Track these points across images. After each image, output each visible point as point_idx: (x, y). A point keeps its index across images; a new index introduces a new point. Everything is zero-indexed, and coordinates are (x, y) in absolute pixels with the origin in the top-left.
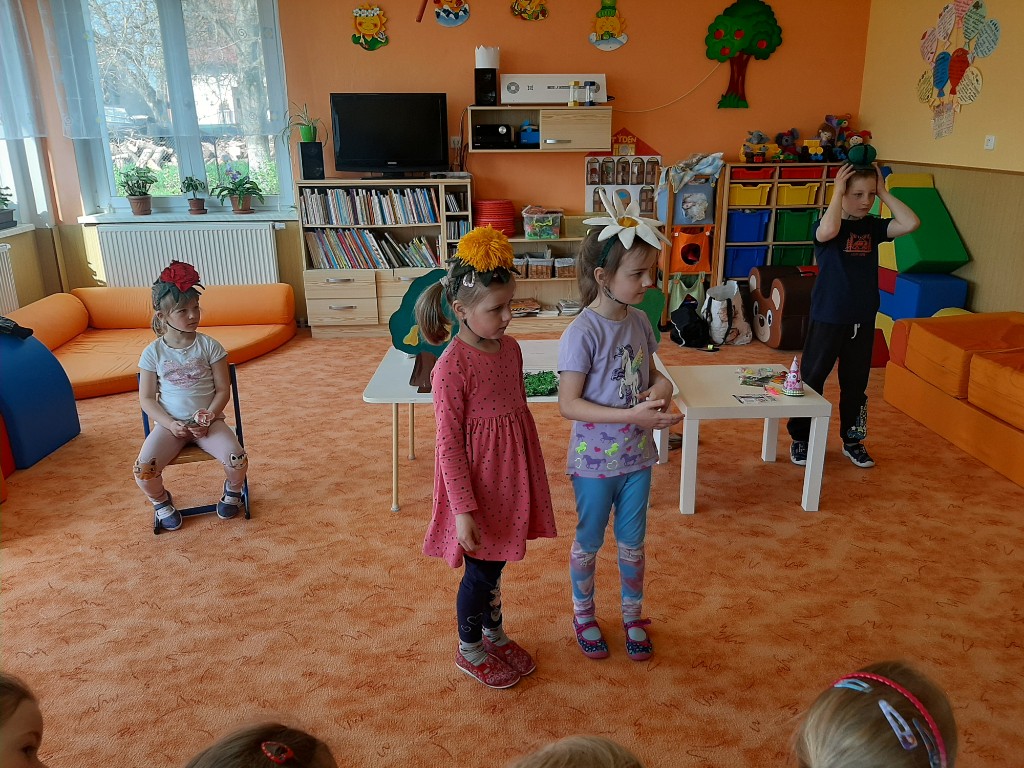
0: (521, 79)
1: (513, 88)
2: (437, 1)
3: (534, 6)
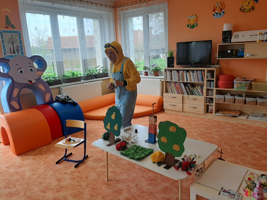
0: (240, 33)
1: (237, 37)
2: (214, 10)
3: (250, 7)
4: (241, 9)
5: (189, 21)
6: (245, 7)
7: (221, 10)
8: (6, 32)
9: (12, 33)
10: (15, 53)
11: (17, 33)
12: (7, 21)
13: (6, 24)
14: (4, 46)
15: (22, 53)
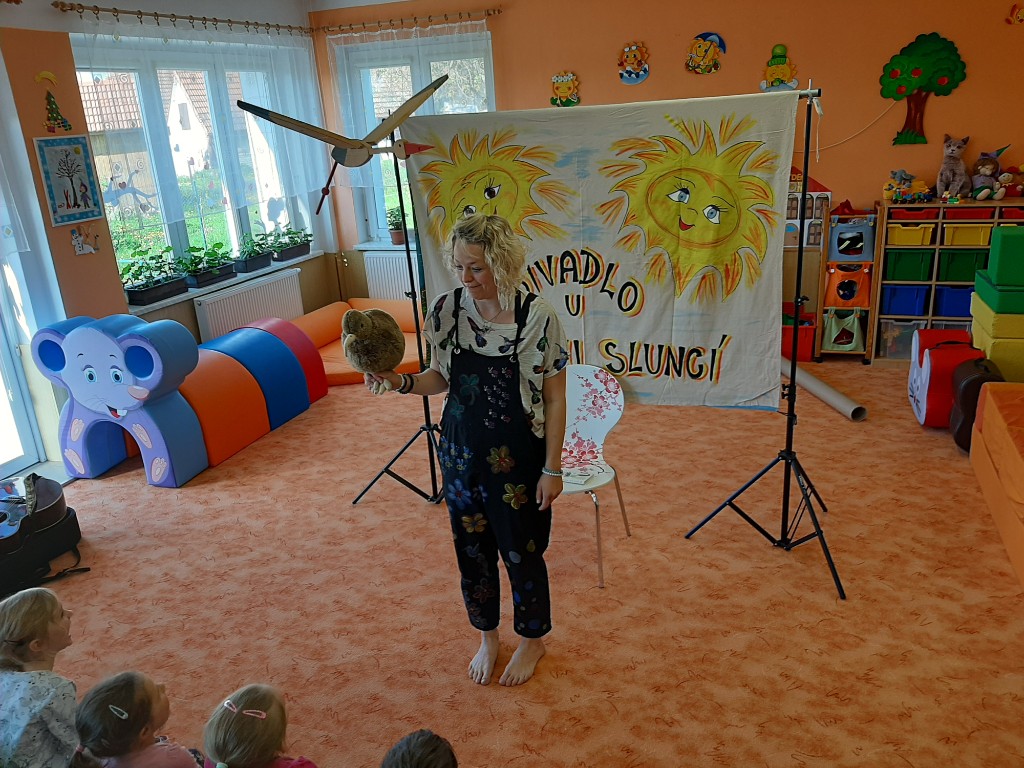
2: (621, 64)
3: (707, 61)
4: (687, 65)
5: (557, 88)
6: (698, 59)
7: (640, 63)
8: (52, 145)
9: (66, 144)
10: (79, 206)
11: (79, 143)
12: (51, 111)
13: (49, 120)
14: (49, 187)
15: (95, 205)
